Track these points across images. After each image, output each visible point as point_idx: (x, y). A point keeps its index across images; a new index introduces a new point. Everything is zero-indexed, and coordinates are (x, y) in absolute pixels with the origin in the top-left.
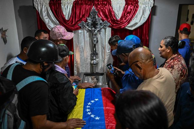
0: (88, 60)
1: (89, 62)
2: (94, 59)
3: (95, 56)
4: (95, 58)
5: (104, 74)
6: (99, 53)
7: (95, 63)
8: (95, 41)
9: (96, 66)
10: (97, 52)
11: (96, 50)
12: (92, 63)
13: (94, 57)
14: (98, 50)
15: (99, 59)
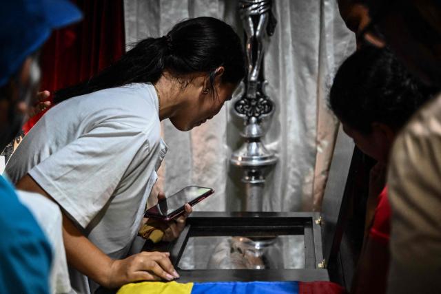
0: (212, 143)
1: (222, 160)
2: (252, 140)
3: (258, 122)
4: (254, 130)
5: (308, 222)
6: (286, 100)
7: (255, 162)
8: (256, 18)
9: (261, 180)
10: (267, 90)
11: (261, 77)
12: (239, 162)
13: (249, 122)
14: (277, 84)
15: (285, 143)
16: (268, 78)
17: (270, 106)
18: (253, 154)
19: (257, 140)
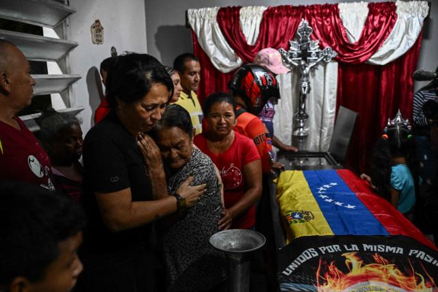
0: (287, 129)
1: (290, 134)
2: (300, 128)
4: (302, 124)
5: (325, 153)
6: (311, 114)
7: (302, 135)
8: (305, 88)
11: (305, 107)
12: (296, 135)
13: (300, 122)
14: (309, 109)
15: (311, 128)
16: (307, 107)
17: (307, 117)
18: (302, 132)
19: (303, 127)
